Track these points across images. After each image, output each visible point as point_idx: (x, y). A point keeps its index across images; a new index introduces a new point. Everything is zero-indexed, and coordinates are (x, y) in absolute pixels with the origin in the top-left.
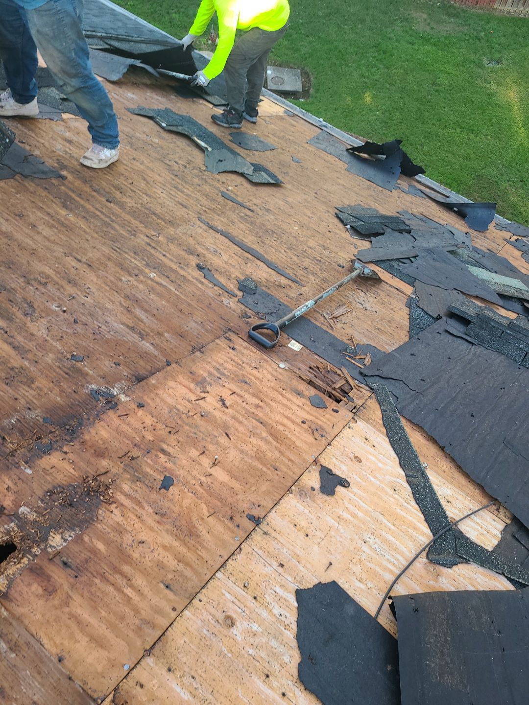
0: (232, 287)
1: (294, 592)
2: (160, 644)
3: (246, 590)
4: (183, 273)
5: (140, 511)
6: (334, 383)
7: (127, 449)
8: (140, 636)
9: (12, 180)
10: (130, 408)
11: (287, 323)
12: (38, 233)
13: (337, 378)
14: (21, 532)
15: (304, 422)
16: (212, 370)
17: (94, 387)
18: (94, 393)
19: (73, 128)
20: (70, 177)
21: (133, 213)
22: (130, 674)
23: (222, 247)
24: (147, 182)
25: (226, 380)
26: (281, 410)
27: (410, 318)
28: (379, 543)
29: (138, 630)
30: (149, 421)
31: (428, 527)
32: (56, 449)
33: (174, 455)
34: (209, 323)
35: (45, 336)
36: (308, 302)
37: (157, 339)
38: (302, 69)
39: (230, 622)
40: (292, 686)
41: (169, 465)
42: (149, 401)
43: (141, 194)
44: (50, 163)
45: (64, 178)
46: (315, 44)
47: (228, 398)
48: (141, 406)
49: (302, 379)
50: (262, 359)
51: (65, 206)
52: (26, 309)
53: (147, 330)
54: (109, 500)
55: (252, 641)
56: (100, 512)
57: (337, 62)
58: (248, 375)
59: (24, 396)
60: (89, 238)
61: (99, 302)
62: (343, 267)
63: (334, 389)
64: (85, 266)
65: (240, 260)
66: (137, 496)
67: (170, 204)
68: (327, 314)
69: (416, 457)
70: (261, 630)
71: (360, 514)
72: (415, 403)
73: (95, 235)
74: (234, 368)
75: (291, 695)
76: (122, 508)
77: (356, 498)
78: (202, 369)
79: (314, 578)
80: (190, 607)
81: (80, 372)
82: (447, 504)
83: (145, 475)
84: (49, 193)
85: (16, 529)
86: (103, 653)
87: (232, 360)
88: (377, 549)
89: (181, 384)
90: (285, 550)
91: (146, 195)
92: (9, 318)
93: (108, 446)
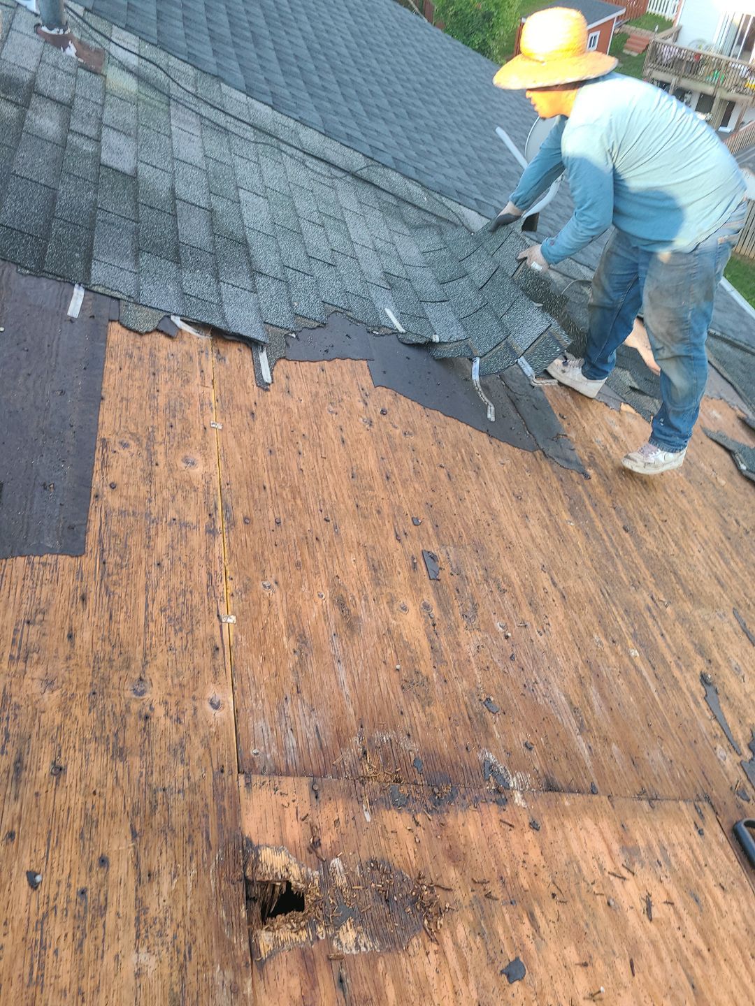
0: (740, 737)
4: (677, 673)
5: (461, 984)
7: (488, 875)
9: (530, 454)
10: (520, 819)
12: (527, 527)
14: (320, 891)
16: (654, 843)
17: (492, 758)
18: (487, 766)
19: (627, 424)
20: (594, 479)
21: (649, 559)
24: (685, 529)
25: (668, 874)
26: (734, 989)
30: (535, 856)
32: (410, 810)
33: (544, 936)
34: (681, 769)
35: (470, 654)
37: (599, 745)
41: (531, 946)
42: (548, 828)
43: (670, 540)
44: (581, 453)
45: (587, 477)
47: (659, 905)
48: (534, 826)
50: (739, 879)
51: (571, 510)
52: (469, 610)
53: (592, 723)
54: (432, 934)
56: (415, 941)
58: (705, 890)
59: (411, 716)
60: (580, 563)
61: (551, 650)
64: (558, 594)
66: (468, 958)
67: (703, 572)
73: (589, 563)
74: (688, 863)
76: (443, 960)
78: (641, 833)
81: (485, 724)
83: (494, 934)
84: (562, 486)
85: (316, 882)
87: (691, 848)
89: (601, 833)
91: (676, 544)
92: (445, 610)
93: (469, 853)
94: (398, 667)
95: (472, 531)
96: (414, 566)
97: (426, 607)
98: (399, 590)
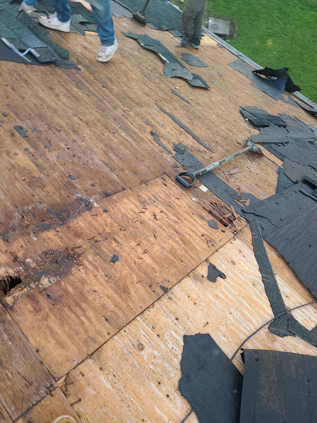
0: (170, 148)
1: (182, 337)
2: (97, 353)
3: (153, 330)
4: (141, 135)
5: (96, 273)
6: (225, 214)
7: (94, 235)
8: (86, 346)
9: (49, 67)
10: (99, 211)
11: (200, 173)
12: (60, 100)
13: (227, 211)
14: (26, 273)
15: (202, 235)
16: (151, 196)
17: (80, 195)
18: (79, 199)
19: (88, 40)
20: (83, 69)
22: (77, 367)
23: (167, 123)
24: (128, 79)
25: (158, 203)
26: (190, 226)
27: (278, 181)
28: (239, 315)
29: (86, 342)
30: (109, 220)
31: (272, 310)
32: (53, 228)
33: (121, 243)
34: (153, 168)
35: (55, 161)
36: (216, 163)
37: (121, 173)
38: (231, 21)
39: (141, 347)
40: (174, 392)
41: (118, 249)
42: (111, 209)
44: (73, 59)
45: (79, 69)
46: (241, 5)
47: (158, 214)
48: (105, 211)
49: (205, 209)
50: (182, 194)
51: (77, 86)
52: (47, 144)
53: (115, 166)
54: (79, 263)
55: (153, 361)
56: (73, 269)
57: (253, 18)
58: (172, 202)
59: (38, 195)
60: (89, 107)
61: (89, 146)
62: (240, 144)
63: (224, 218)
64: (84, 123)
65: (177, 132)
66: (96, 264)
67: (139, 93)
68: (226, 171)
69: (270, 266)
70: (159, 355)
71: (230, 296)
72: (274, 234)
73: (93, 106)
74: (164, 197)
75: (172, 397)
76: (86, 269)
77: (228, 286)
78: (145, 195)
79: (196, 330)
80: (118, 334)
81: (72, 185)
82: (286, 298)
83: (103, 252)
84: (69, 77)
85: (23, 270)
86: (63, 352)
87: (164, 192)
88: (238, 319)
89: (131, 202)
90: (181, 311)
91: (126, 86)
92: (36, 148)
93: (83, 231)
94: (23, 178)
95: (35, 110)
96: (13, 135)
97: (26, 150)
98: (9, 147)
